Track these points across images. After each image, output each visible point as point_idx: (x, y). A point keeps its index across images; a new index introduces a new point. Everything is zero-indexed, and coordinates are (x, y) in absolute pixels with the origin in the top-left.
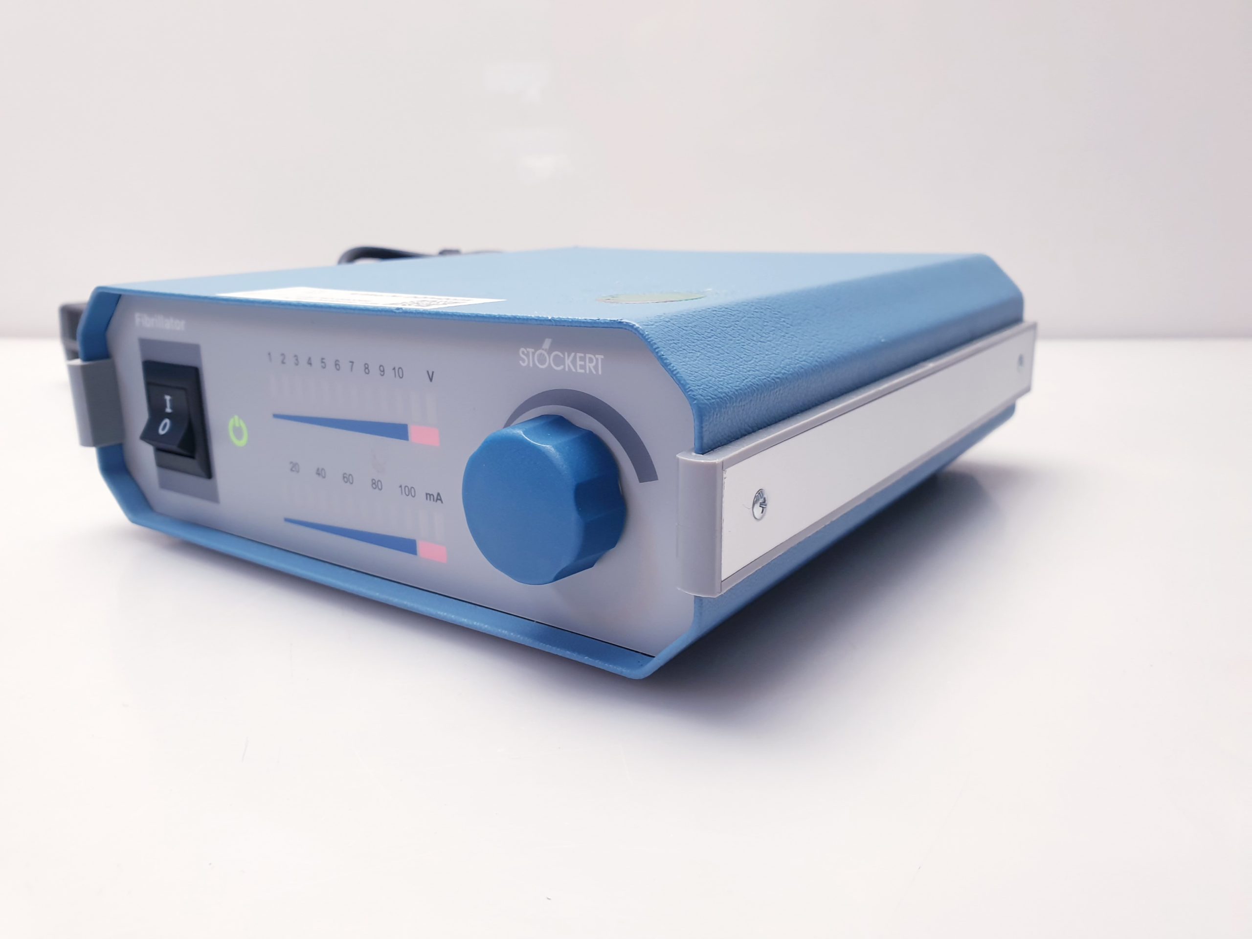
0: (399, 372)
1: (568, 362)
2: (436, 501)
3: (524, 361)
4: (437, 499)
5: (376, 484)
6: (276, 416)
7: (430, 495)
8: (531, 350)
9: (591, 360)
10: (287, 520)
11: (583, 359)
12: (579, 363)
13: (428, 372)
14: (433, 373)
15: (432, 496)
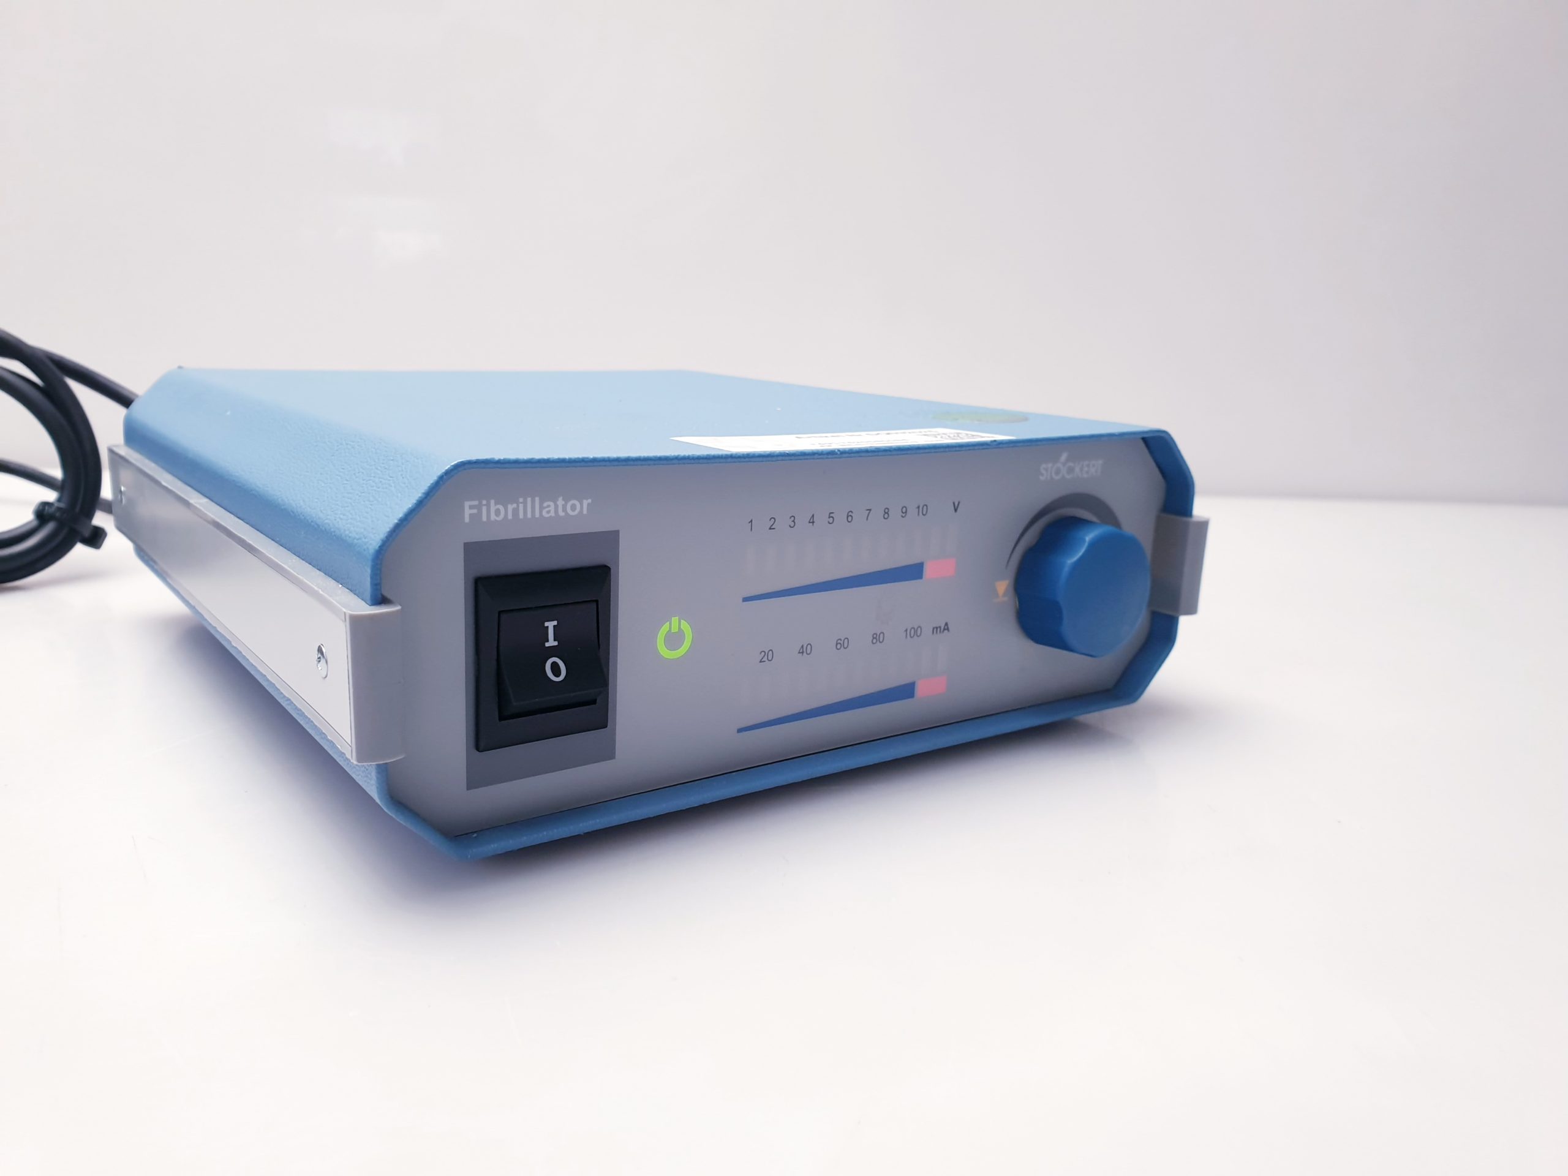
0: (923, 510)
1: (1077, 470)
2: (943, 631)
3: (1042, 475)
4: (944, 629)
5: (878, 638)
6: (745, 599)
7: (937, 628)
8: (1050, 465)
9: (1094, 466)
10: (740, 731)
11: (1088, 466)
12: (1086, 469)
13: (954, 503)
14: (959, 503)
15: (939, 629)
